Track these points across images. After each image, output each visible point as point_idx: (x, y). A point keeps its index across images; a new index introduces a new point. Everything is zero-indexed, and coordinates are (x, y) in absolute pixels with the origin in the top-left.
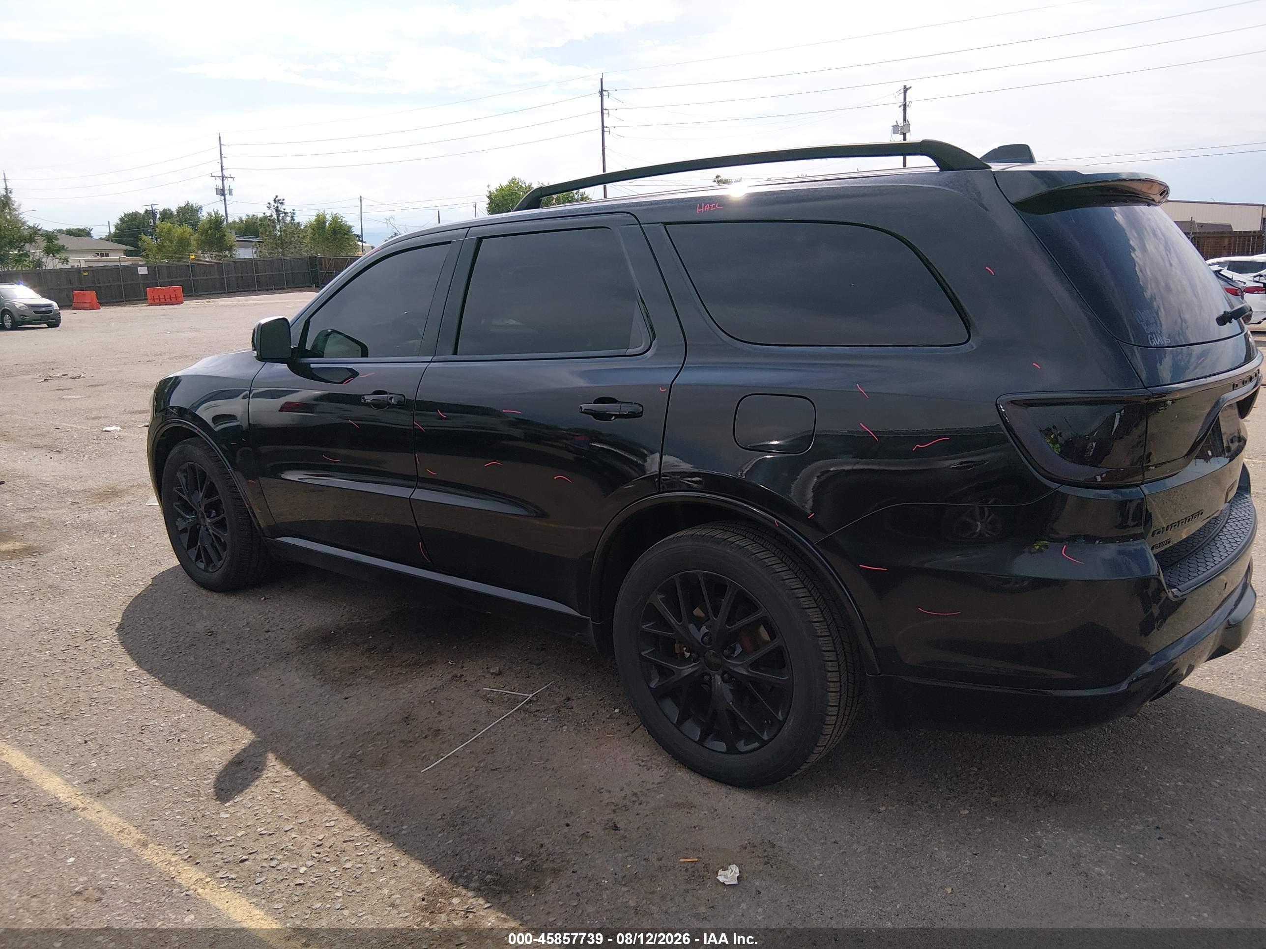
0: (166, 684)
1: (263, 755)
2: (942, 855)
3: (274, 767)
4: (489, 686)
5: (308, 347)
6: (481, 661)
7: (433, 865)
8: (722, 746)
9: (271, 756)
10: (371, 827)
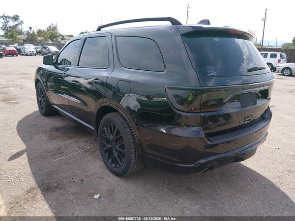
0: (18, 134)
1: (24, 152)
2: (151, 200)
3: (25, 155)
4: (82, 144)
5: (59, 62)
6: (85, 138)
7: (37, 182)
8: (114, 165)
9: (26, 153)
10: (32, 171)
